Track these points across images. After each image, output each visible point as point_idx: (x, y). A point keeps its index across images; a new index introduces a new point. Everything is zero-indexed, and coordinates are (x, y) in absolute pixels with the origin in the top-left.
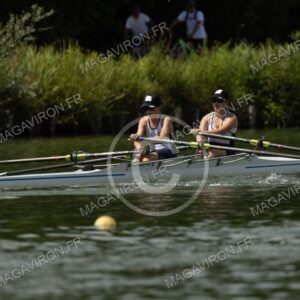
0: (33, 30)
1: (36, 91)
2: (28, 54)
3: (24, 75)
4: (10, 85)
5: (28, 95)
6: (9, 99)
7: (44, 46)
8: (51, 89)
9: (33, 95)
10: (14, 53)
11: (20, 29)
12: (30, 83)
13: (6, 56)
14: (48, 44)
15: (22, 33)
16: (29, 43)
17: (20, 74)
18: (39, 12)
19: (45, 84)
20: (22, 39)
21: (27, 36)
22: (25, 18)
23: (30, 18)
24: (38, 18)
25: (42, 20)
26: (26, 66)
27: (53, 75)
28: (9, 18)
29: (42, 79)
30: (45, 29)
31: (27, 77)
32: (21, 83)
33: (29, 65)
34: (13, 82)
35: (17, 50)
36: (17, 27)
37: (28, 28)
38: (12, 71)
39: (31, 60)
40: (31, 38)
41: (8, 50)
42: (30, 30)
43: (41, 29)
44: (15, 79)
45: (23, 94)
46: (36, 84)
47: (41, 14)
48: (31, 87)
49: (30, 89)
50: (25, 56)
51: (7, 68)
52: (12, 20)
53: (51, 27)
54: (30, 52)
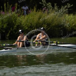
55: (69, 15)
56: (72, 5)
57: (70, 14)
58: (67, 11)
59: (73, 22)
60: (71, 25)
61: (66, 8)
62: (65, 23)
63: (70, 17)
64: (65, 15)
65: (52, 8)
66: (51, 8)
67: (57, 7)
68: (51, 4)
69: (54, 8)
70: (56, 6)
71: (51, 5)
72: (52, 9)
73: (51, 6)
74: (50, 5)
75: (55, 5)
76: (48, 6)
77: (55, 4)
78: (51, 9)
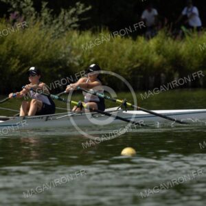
0: (77, 20)
1: (79, 62)
2: (73, 36)
3: (71, 51)
4: (61, 58)
5: (73, 64)
6: (61, 67)
7: (84, 30)
8: (89, 60)
9: (77, 64)
10: (64, 36)
11: (68, 19)
12: (75, 56)
13: (58, 38)
14: (88, 29)
15: (70, 22)
16: (74, 28)
17: (68, 50)
18: (81, 7)
19: (85, 56)
20: (70, 26)
21: (73, 24)
22: (72, 11)
23: (75, 12)
24: (80, 11)
25: (83, 13)
26: (72, 44)
27: (91, 51)
28: (60, 11)
29: (83, 53)
30: (86, 19)
31: (73, 52)
32: (69, 56)
33: (74, 44)
34: (63, 55)
35: (66, 34)
36: (66, 18)
37: (74, 18)
38: (63, 47)
39: (75, 41)
40: (76, 25)
41: (59, 34)
42: (75, 19)
43: (82, 19)
44: (65, 53)
45: (70, 64)
46: (79, 56)
47: (83, 9)
48: (76, 58)
49: (75, 60)
50: (71, 37)
51: (59, 46)
52: (63, 13)
53: (89, 18)
54: (75, 34)
55: (80, 34)
56: (90, 8)
57: (83, 32)
58: (77, 23)
59: (92, 52)
60: (85, 62)
61: (73, 15)
62: (69, 55)
63: (83, 39)
64: (70, 32)
65: (34, 15)
66: (32, 15)
67: (48, 11)
68: (32, 4)
69: (40, 15)
70: (46, 10)
71: (33, 6)
72: (36, 16)
73: (32, 9)
74: (29, 7)
75: (44, 6)
76: (24, 7)
77: (44, 4)
78: (33, 17)
